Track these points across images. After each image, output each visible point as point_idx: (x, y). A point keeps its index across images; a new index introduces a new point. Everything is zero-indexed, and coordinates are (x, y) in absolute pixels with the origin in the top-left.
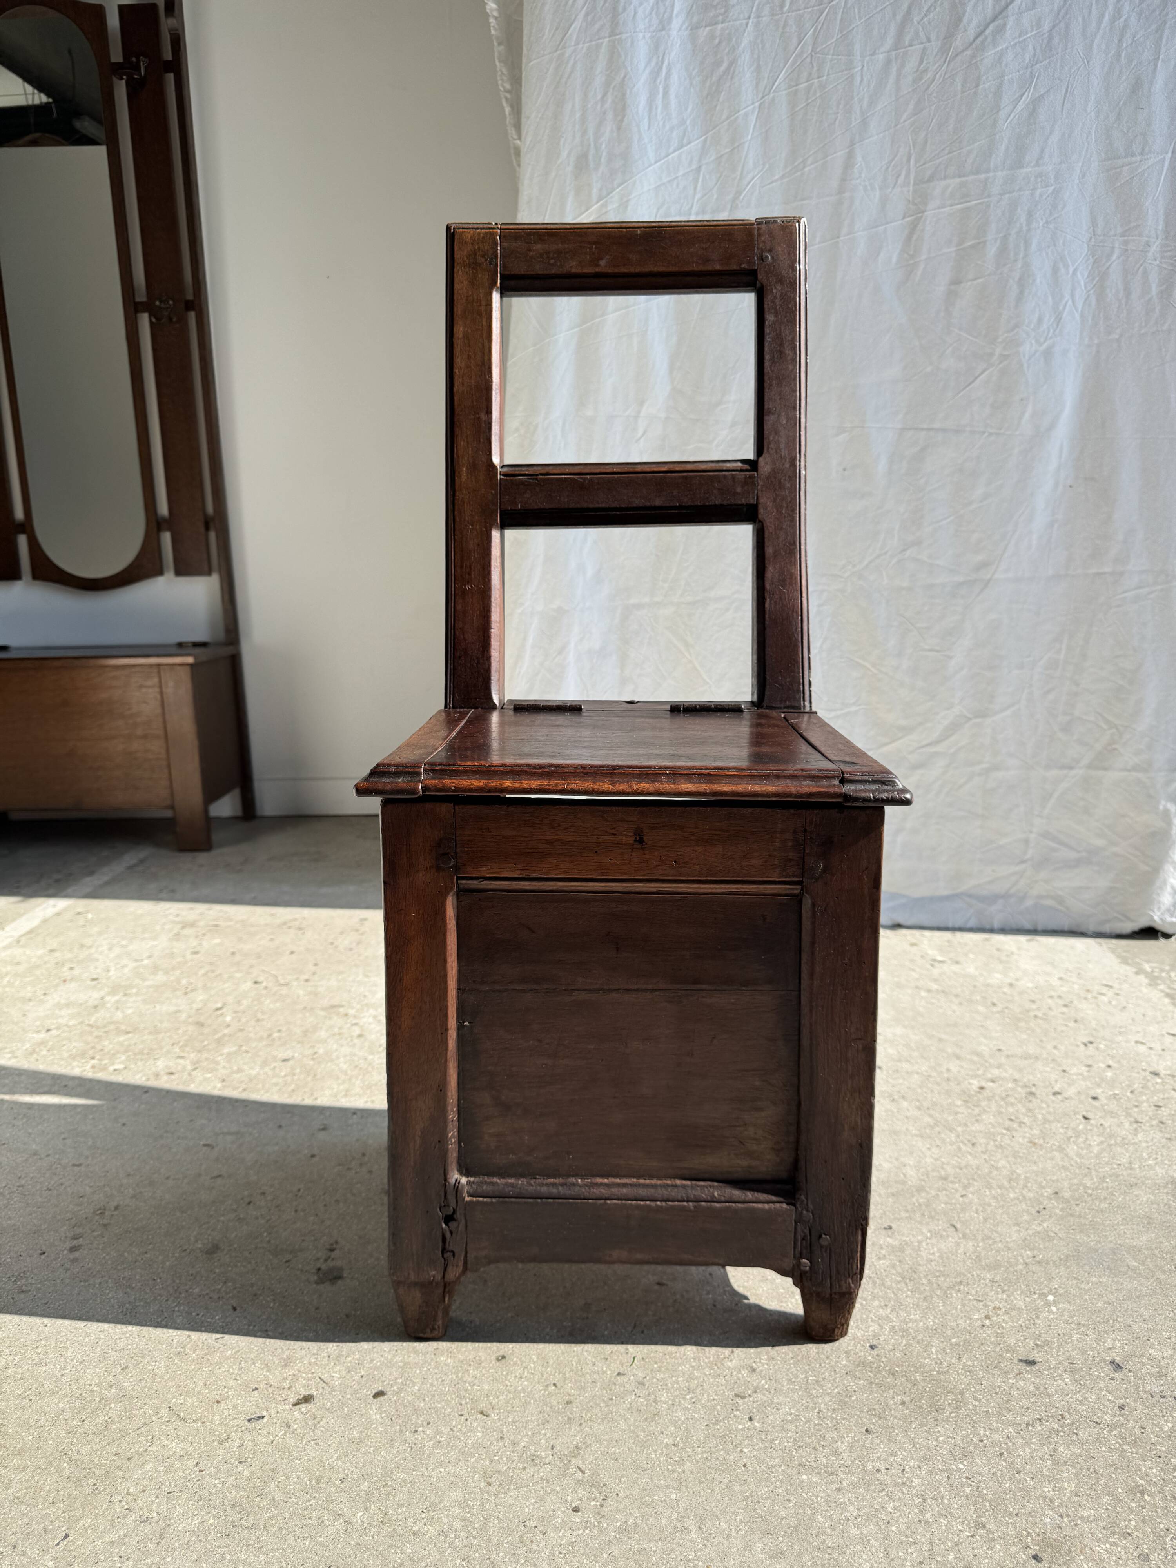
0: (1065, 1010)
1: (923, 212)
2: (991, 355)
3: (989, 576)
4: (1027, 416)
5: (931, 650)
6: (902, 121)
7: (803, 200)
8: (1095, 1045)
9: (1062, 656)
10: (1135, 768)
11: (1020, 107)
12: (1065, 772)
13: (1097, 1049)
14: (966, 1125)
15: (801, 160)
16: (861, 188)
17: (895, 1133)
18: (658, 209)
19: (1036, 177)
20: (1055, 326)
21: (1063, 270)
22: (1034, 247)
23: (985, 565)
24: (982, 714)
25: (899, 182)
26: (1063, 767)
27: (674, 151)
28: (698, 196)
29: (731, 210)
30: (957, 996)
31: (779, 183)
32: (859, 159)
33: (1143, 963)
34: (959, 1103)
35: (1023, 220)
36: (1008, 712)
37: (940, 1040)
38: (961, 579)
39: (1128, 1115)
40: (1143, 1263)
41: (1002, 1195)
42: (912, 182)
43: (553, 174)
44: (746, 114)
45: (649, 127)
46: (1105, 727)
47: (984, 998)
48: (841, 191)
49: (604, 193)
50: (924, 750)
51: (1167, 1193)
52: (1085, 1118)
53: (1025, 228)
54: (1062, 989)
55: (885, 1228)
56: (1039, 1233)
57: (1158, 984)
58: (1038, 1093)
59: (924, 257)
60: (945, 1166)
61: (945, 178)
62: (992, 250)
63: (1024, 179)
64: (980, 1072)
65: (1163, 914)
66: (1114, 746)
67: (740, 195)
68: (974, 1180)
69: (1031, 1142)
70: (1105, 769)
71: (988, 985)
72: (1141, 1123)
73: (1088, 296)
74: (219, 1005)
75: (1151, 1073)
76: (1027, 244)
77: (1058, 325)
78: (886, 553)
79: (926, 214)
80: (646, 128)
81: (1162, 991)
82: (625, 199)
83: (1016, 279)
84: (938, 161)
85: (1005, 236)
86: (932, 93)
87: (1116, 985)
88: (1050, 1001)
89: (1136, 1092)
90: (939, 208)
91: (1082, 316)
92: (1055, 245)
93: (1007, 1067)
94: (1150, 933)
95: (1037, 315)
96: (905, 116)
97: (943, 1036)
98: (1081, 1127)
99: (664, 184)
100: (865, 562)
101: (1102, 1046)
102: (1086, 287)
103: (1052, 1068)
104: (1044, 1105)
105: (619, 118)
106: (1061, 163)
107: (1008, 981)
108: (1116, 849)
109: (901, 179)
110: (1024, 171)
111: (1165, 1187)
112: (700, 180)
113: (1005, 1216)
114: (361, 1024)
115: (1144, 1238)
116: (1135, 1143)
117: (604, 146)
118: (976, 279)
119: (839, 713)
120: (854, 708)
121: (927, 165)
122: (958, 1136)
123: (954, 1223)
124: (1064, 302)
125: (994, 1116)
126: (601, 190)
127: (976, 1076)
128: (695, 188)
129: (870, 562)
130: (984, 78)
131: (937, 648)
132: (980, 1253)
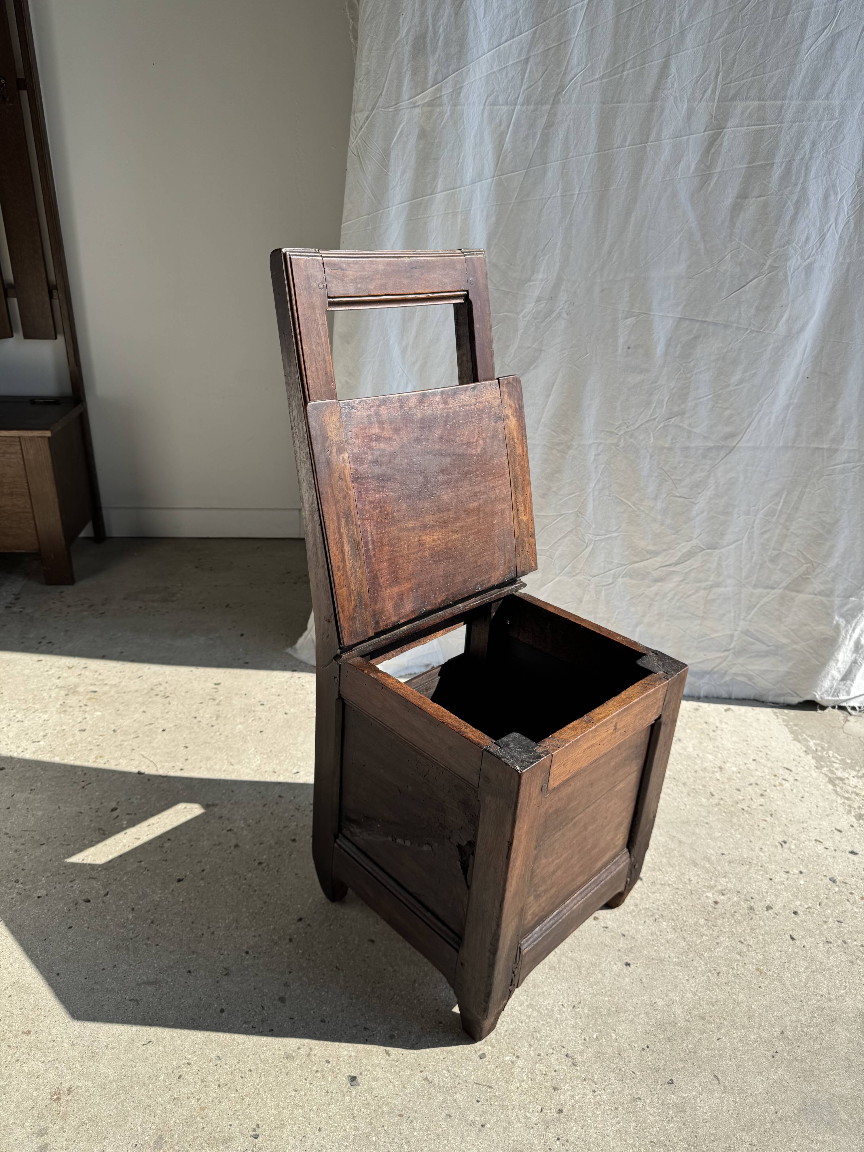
0: (762, 800)
1: (724, 128)
2: (764, 264)
3: (734, 444)
4: (784, 319)
5: (680, 497)
6: (715, 38)
7: (619, 102)
8: (787, 845)
9: (779, 508)
10: (820, 593)
11: (820, 40)
12: (769, 590)
13: (790, 849)
14: (710, 950)
15: (621, 63)
16: (672, 98)
17: (661, 961)
18: (488, 97)
19: (824, 109)
20: (818, 245)
21: (832, 197)
22: (812, 174)
23: (732, 435)
24: (713, 547)
25: (705, 96)
26: (766, 587)
27: (505, 42)
28: (524, 87)
29: (553, 104)
30: (684, 784)
31: (599, 82)
32: (673, 69)
33: (809, 739)
34: (702, 921)
35: (807, 148)
36: (733, 546)
37: (680, 842)
38: (711, 444)
39: (821, 933)
40: (850, 1115)
41: (745, 1036)
42: (717, 97)
43: (391, 51)
44: (575, 11)
45: (484, 16)
46: (803, 562)
47: (704, 786)
48: (654, 98)
49: (440, 77)
50: (665, 568)
51: (858, 1029)
52: (793, 939)
53: (807, 156)
54: (758, 773)
55: (669, 1083)
56: (776, 1082)
57: (822, 767)
58: (756, 907)
59: (718, 170)
60: (702, 1002)
61: (746, 99)
62: (777, 172)
63: (814, 110)
64: (712, 883)
65: (822, 694)
66: (807, 576)
67: (562, 91)
68: (725, 1019)
69: (757, 970)
70: (798, 592)
71: (704, 770)
72: (831, 943)
73: (848, 221)
74: (114, 805)
75: (830, 880)
76: (807, 169)
77: (820, 245)
78: (655, 419)
79: (725, 130)
80: (482, 16)
81: (826, 775)
82: (458, 86)
83: (794, 201)
84: (742, 82)
85: (790, 161)
86: (746, 15)
87: (793, 769)
88: (750, 788)
89: (823, 904)
90: (737, 127)
91: (840, 238)
92: (830, 174)
93: (731, 875)
94: (811, 705)
95: (805, 235)
96: (718, 34)
97: (683, 838)
98: (790, 950)
99: (494, 72)
100: (638, 425)
101: (793, 847)
102: (848, 213)
103: (762, 876)
104: (761, 923)
105: (458, 3)
106: (846, 99)
107: (718, 763)
108: (795, 646)
109: (708, 94)
110: (815, 102)
111: (855, 1022)
112: (528, 71)
113: (750, 1063)
114: (235, 830)
115: (848, 1086)
116: (829, 969)
117: (441, 30)
118: (759, 197)
119: (603, 537)
120: (615, 535)
121: (732, 84)
122: (706, 964)
123: (716, 1073)
124: (829, 225)
125: (728, 937)
126: (436, 74)
127: (710, 888)
128: (522, 79)
129: (641, 425)
130: (794, 7)
131: (686, 496)
132: (739, 1109)
